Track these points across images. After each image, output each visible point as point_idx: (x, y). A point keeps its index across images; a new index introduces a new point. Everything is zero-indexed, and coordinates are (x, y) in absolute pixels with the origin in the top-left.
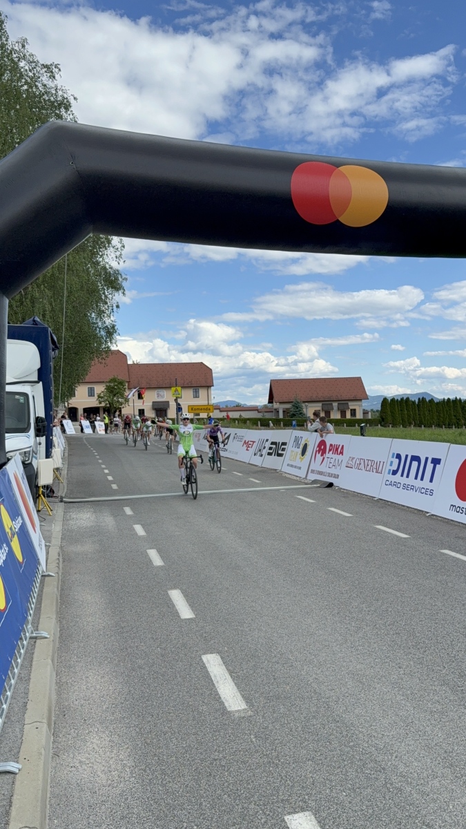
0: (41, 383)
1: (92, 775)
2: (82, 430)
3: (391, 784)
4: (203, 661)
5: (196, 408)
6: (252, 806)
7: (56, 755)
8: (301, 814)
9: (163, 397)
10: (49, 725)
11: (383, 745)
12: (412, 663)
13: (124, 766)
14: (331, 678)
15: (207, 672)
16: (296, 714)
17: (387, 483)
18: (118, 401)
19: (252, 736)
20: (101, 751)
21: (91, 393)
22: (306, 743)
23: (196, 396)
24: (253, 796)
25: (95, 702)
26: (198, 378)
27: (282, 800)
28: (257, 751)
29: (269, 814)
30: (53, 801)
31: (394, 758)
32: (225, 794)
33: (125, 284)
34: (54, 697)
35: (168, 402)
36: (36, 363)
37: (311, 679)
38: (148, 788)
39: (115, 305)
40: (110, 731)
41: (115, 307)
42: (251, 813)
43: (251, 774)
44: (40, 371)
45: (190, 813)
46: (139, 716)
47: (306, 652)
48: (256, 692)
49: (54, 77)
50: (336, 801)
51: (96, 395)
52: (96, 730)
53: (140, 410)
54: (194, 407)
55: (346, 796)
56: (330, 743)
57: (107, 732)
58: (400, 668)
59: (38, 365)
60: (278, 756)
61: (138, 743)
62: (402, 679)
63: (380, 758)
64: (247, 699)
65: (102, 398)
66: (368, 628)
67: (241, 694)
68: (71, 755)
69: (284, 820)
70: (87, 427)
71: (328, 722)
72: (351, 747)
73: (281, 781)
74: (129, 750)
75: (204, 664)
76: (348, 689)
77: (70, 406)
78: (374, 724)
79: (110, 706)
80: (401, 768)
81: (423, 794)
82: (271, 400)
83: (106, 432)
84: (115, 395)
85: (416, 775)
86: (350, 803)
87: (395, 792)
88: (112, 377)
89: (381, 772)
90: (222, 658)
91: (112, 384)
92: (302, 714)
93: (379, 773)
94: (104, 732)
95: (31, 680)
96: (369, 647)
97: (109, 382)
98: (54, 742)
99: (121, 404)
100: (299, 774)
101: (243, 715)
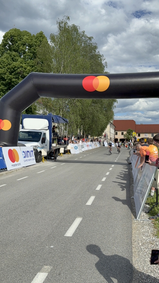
9: (147, 136)
21: (122, 134)
65: (125, 136)
77: (116, 138)
97: (128, 130)
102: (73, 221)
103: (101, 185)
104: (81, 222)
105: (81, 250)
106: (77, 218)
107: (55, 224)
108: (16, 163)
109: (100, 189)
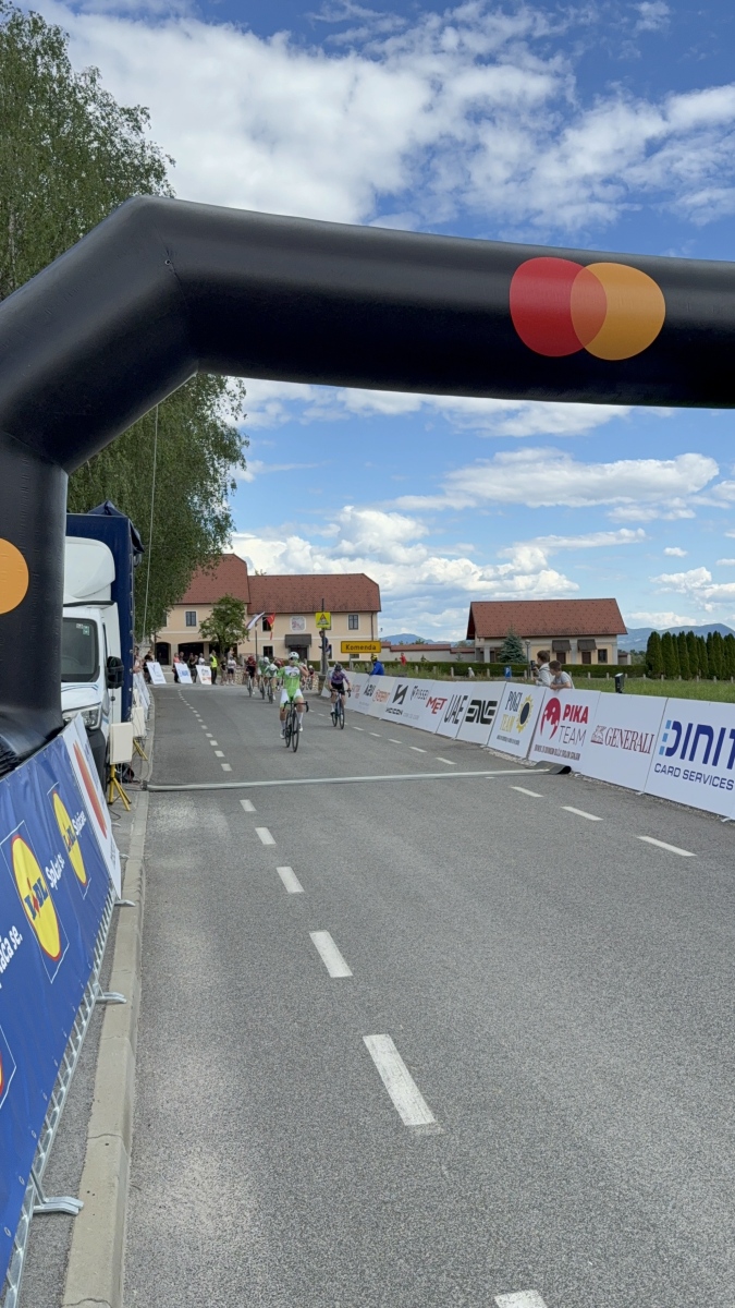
0: (116, 604)
1: (192, 1221)
2: (176, 678)
3: (666, 1251)
4: (365, 1046)
5: (354, 645)
6: (443, 1278)
7: (136, 1187)
8: (522, 1294)
9: (301, 627)
10: (126, 1140)
11: (653, 1187)
12: (699, 1057)
13: (242, 1208)
14: (569, 1078)
15: (372, 1063)
16: (513, 1135)
17: (659, 768)
18: (232, 634)
19: (444, 1168)
20: (206, 1184)
21: (191, 621)
22: (529, 1180)
23: (354, 626)
24: (445, 1263)
25: (196, 1106)
26: (357, 597)
27: (492, 1271)
28: (451, 1192)
29: (470, 1293)
30: (131, 1260)
31: (670, 1208)
32: (401, 1258)
33: (245, 451)
34: (133, 1096)
35: (310, 636)
36: (110, 575)
37: (536, 1078)
38: (280, 1244)
39: (229, 484)
40: (220, 1153)
41: (229, 487)
42: (441, 1290)
43: (442, 1227)
44: (114, 585)
45: (345, 1286)
46: (265, 1130)
47: (528, 1035)
48: (450, 1097)
49: (140, 128)
50: (577, 1275)
51: (198, 626)
52: (199, 1149)
53: (265, 648)
54: (351, 644)
55: (594, 1267)
56: (568, 1182)
57: (215, 1154)
58: (679, 1064)
59: (111, 577)
60: (484, 1200)
61: (264, 1172)
62: (683, 1082)
63: (649, 1207)
64: (434, 1107)
65: (207, 628)
66: (629, 1000)
67: (425, 1098)
68: (160, 1189)
69: (494, 1302)
70: (184, 674)
71: (565, 1148)
72: (601, 1189)
73: (488, 1241)
74: (249, 1183)
75: (367, 1050)
76: (596, 1096)
77: (159, 640)
78: (638, 1153)
79: (220, 1112)
80: (682, 1225)
81: (718, 1268)
82: (471, 633)
83: (213, 682)
84: (227, 624)
85: (705, 1236)
86: (600, 1278)
87: (672, 1263)
88: (222, 596)
89: (649, 1230)
90: (395, 1041)
91: (223, 607)
92: (522, 1134)
93: (646, 1231)
94: (211, 1154)
95: (98, 1069)
96: (629, 1029)
97: (219, 603)
98: (133, 1166)
99: (237, 638)
100: (518, 1230)
101: (428, 1133)
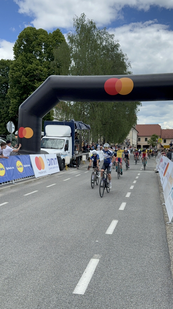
51: (147, 141)
54: (166, 146)
102: (110, 222)
103: (131, 193)
104: (117, 224)
105: (123, 245)
106: (113, 221)
107: (95, 225)
108: (42, 170)
109: (130, 196)
